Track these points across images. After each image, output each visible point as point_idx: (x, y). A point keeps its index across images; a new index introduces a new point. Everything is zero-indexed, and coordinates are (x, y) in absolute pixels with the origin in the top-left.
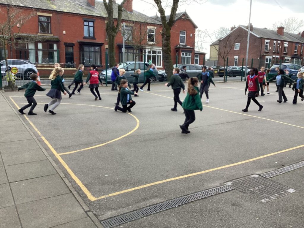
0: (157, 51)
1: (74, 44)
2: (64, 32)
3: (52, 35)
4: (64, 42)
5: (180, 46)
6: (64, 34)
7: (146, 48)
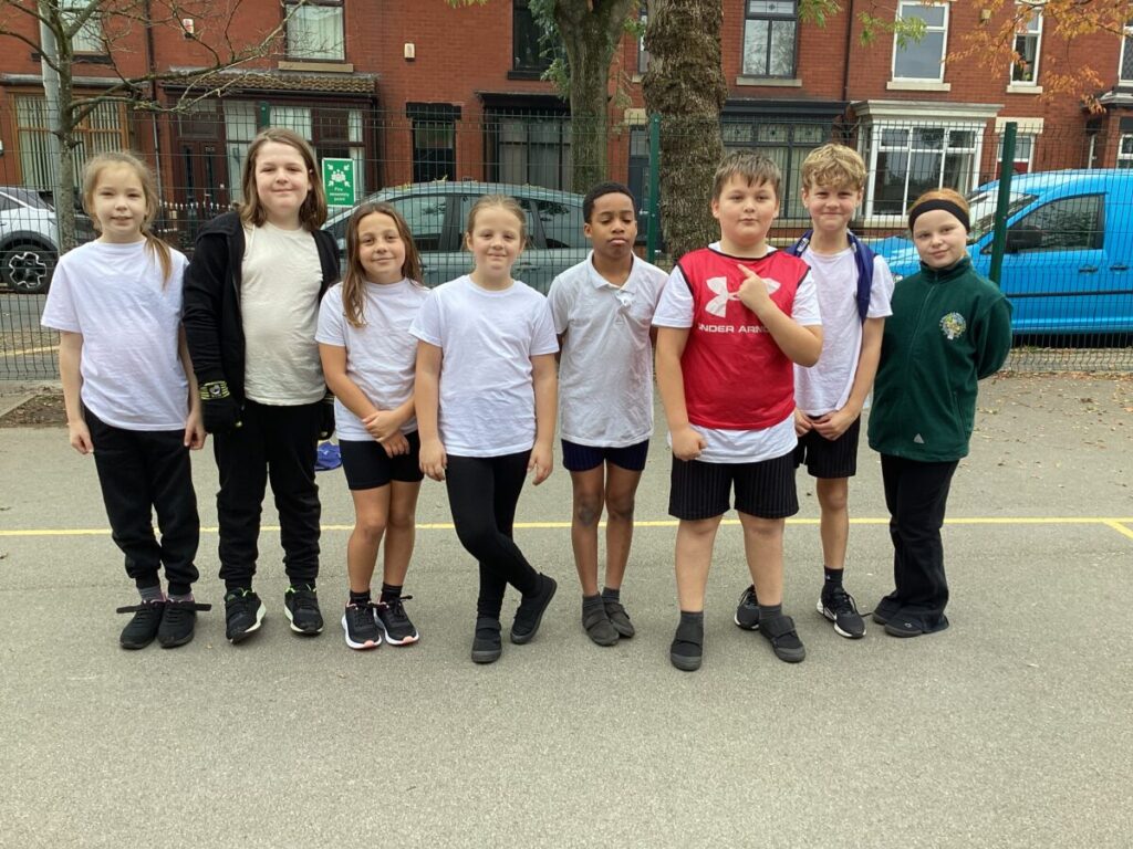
0: (950, 127)
1: (458, 109)
2: (409, 50)
3: (349, 68)
4: (407, 101)
5: (1119, 96)
6: (409, 60)
7: (870, 117)
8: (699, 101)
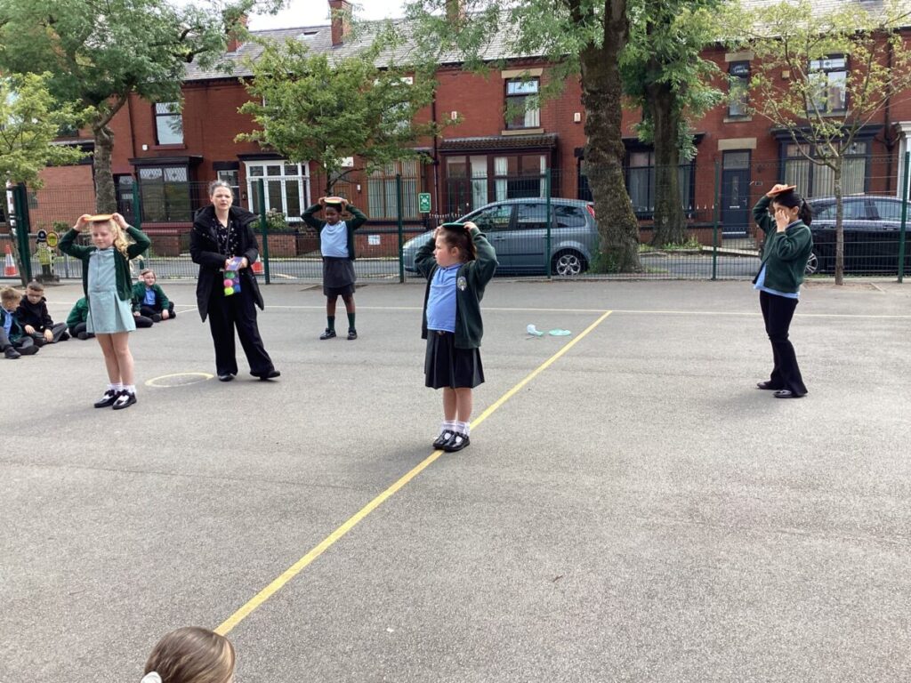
2: (577, 117)
3: (541, 131)
4: (576, 147)
6: (577, 123)
7: (904, 133)
8: (606, 156)
